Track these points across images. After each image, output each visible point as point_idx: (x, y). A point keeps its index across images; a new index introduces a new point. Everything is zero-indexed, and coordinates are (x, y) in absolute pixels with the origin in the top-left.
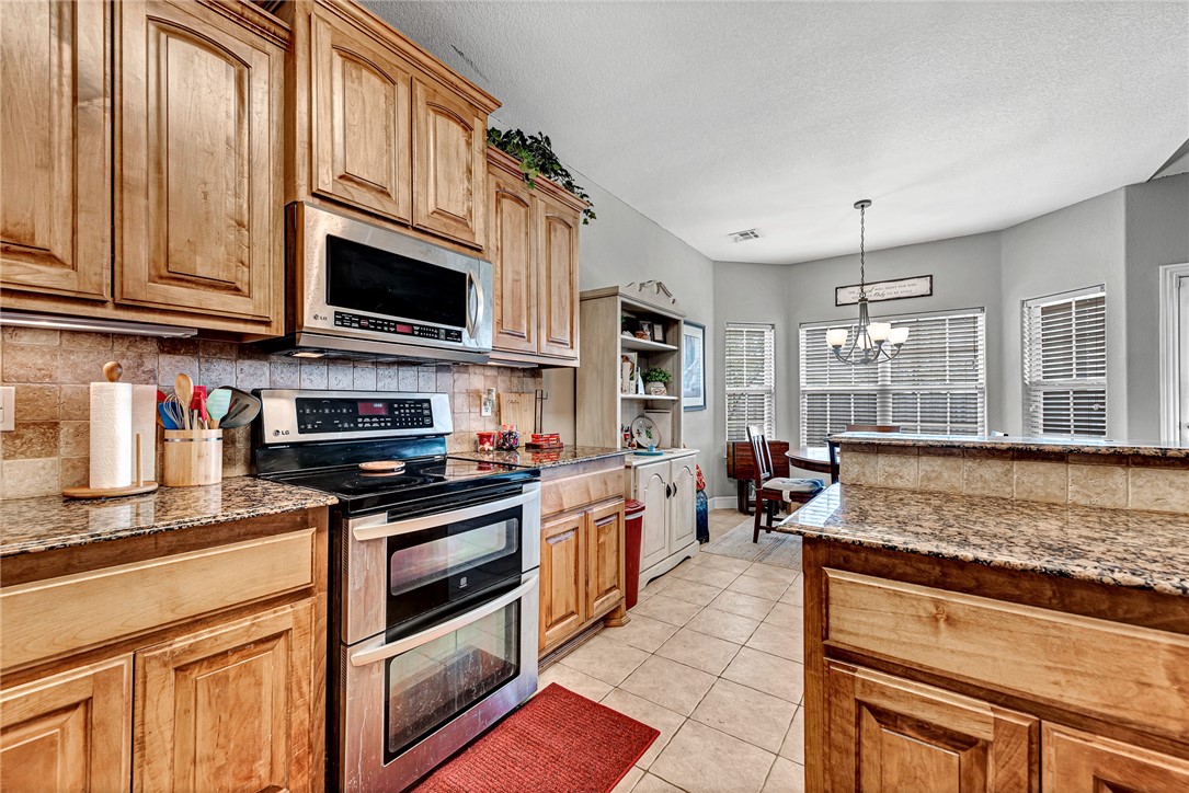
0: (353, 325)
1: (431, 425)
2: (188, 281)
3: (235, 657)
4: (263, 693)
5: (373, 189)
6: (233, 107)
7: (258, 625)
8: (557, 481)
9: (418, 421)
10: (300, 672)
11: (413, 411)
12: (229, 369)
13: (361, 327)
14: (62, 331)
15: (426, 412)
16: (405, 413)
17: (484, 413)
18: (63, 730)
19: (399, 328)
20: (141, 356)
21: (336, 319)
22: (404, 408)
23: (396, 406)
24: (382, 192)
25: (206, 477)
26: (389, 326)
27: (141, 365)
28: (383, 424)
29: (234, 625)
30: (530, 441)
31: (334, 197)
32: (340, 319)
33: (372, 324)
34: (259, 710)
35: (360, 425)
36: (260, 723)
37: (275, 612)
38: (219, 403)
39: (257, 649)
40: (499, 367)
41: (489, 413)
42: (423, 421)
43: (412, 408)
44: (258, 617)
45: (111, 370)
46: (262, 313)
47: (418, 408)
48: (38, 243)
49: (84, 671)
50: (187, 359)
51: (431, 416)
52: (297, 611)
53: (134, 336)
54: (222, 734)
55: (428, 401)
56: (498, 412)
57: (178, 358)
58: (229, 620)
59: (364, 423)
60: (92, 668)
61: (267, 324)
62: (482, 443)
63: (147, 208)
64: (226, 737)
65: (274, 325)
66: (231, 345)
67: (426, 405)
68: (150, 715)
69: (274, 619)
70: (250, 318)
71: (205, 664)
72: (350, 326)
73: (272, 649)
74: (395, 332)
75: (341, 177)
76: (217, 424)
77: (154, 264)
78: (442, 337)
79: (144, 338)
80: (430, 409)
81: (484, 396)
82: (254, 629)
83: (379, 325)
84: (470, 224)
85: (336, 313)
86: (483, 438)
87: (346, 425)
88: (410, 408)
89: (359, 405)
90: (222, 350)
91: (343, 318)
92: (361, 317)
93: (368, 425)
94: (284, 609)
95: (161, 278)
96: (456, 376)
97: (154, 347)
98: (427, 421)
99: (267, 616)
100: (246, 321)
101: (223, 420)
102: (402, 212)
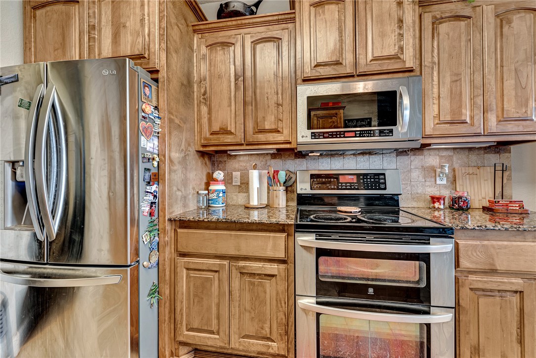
0: (320, 137)
1: (385, 189)
2: (264, 132)
3: (257, 277)
4: (267, 296)
5: (332, 64)
6: (275, 59)
7: (265, 268)
8: (486, 243)
9: (375, 186)
10: (281, 296)
11: (372, 180)
12: (291, 163)
13: (324, 138)
14: (249, 155)
15: (382, 181)
16: (367, 181)
17: (438, 182)
18: (214, 277)
19: (346, 134)
20: (266, 161)
21: (312, 136)
22: (367, 179)
23: (361, 177)
24: (337, 64)
25: (279, 205)
26: (340, 134)
27: (266, 164)
28: (353, 187)
29: (257, 264)
30: (487, 204)
31: (312, 78)
32: (314, 135)
33: (330, 135)
34: (265, 303)
35: (340, 187)
36: (266, 309)
37: (271, 265)
38: (282, 176)
39: (265, 278)
40: (454, 149)
41: (444, 182)
42: (379, 186)
43: (372, 178)
44: (265, 265)
45: (254, 166)
46: (287, 139)
47: (377, 178)
48: (228, 130)
49: (217, 262)
50: (279, 160)
51: (385, 183)
52: (279, 268)
53: (264, 154)
54: (253, 305)
55: (384, 174)
56: (454, 181)
57: (276, 160)
58: (256, 261)
59: (342, 186)
60: (220, 261)
61: (290, 143)
62: (434, 202)
63: (252, 109)
64: (255, 307)
65: (293, 143)
66: (292, 153)
67: (382, 177)
68: (233, 285)
69: (269, 268)
70: (283, 142)
71: (249, 275)
72: (319, 138)
73: (270, 280)
74: (344, 137)
75: (315, 67)
76: (282, 184)
77: (254, 128)
78: (377, 135)
79: (267, 154)
80: (385, 179)
81: (439, 170)
82: (263, 269)
83: (335, 135)
84: (402, 57)
85: (312, 133)
86: (435, 199)
87: (333, 187)
88: (370, 179)
89: (340, 177)
90: (289, 156)
91: (315, 135)
92: (324, 133)
93: (344, 187)
94: (275, 265)
95: (256, 132)
96: (413, 158)
97: (269, 157)
98: (382, 186)
99: (268, 265)
100: (282, 143)
101: (284, 183)
102: (349, 70)
